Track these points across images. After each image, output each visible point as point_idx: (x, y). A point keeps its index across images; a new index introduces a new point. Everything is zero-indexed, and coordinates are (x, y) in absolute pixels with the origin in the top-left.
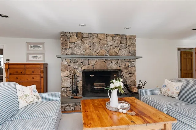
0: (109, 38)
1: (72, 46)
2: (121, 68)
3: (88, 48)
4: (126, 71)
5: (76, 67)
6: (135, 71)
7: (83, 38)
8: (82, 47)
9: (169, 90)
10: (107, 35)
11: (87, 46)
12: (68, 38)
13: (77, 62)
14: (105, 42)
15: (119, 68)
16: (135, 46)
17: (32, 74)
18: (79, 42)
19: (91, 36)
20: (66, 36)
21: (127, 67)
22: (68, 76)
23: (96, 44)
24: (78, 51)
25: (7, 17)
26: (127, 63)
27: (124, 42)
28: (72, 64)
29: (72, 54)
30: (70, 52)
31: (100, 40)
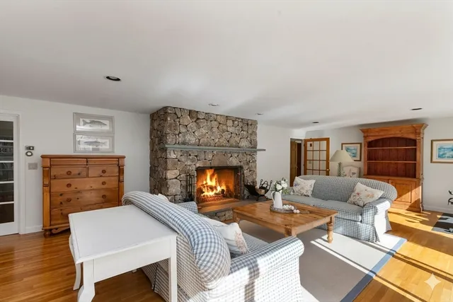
0: (230, 123)
1: (183, 130)
2: (242, 164)
3: (205, 135)
4: (247, 167)
5: (189, 163)
6: (255, 167)
7: (198, 119)
8: (196, 134)
9: (302, 188)
10: (227, 118)
11: (203, 131)
12: (178, 118)
13: (190, 155)
14: (224, 127)
15: (239, 164)
16: (256, 134)
17: (101, 176)
18: (193, 125)
19: (208, 117)
20: (175, 114)
21: (248, 163)
22: (176, 178)
23: (215, 130)
24: (191, 139)
25: (118, 80)
26: (249, 157)
27: (245, 128)
28: (183, 159)
29: (184, 143)
30: (180, 139)
31: (220, 124)
